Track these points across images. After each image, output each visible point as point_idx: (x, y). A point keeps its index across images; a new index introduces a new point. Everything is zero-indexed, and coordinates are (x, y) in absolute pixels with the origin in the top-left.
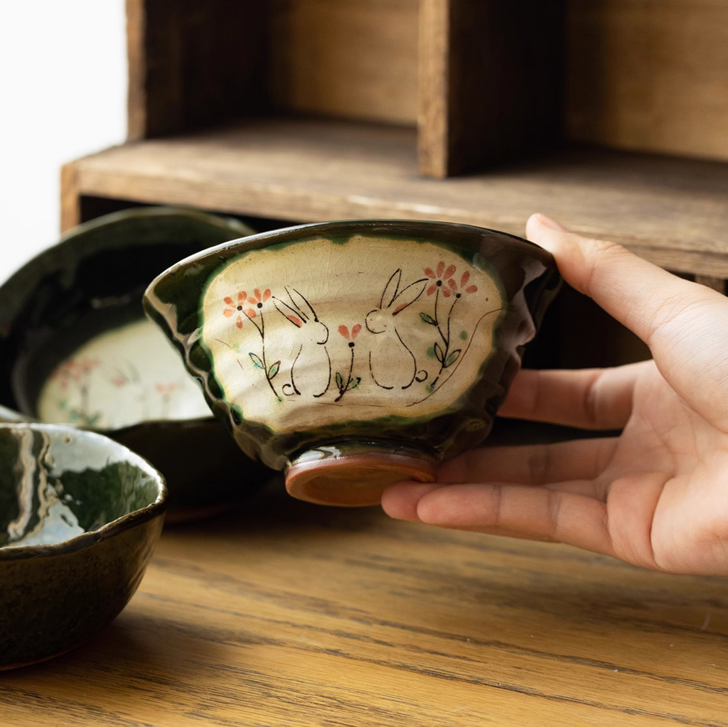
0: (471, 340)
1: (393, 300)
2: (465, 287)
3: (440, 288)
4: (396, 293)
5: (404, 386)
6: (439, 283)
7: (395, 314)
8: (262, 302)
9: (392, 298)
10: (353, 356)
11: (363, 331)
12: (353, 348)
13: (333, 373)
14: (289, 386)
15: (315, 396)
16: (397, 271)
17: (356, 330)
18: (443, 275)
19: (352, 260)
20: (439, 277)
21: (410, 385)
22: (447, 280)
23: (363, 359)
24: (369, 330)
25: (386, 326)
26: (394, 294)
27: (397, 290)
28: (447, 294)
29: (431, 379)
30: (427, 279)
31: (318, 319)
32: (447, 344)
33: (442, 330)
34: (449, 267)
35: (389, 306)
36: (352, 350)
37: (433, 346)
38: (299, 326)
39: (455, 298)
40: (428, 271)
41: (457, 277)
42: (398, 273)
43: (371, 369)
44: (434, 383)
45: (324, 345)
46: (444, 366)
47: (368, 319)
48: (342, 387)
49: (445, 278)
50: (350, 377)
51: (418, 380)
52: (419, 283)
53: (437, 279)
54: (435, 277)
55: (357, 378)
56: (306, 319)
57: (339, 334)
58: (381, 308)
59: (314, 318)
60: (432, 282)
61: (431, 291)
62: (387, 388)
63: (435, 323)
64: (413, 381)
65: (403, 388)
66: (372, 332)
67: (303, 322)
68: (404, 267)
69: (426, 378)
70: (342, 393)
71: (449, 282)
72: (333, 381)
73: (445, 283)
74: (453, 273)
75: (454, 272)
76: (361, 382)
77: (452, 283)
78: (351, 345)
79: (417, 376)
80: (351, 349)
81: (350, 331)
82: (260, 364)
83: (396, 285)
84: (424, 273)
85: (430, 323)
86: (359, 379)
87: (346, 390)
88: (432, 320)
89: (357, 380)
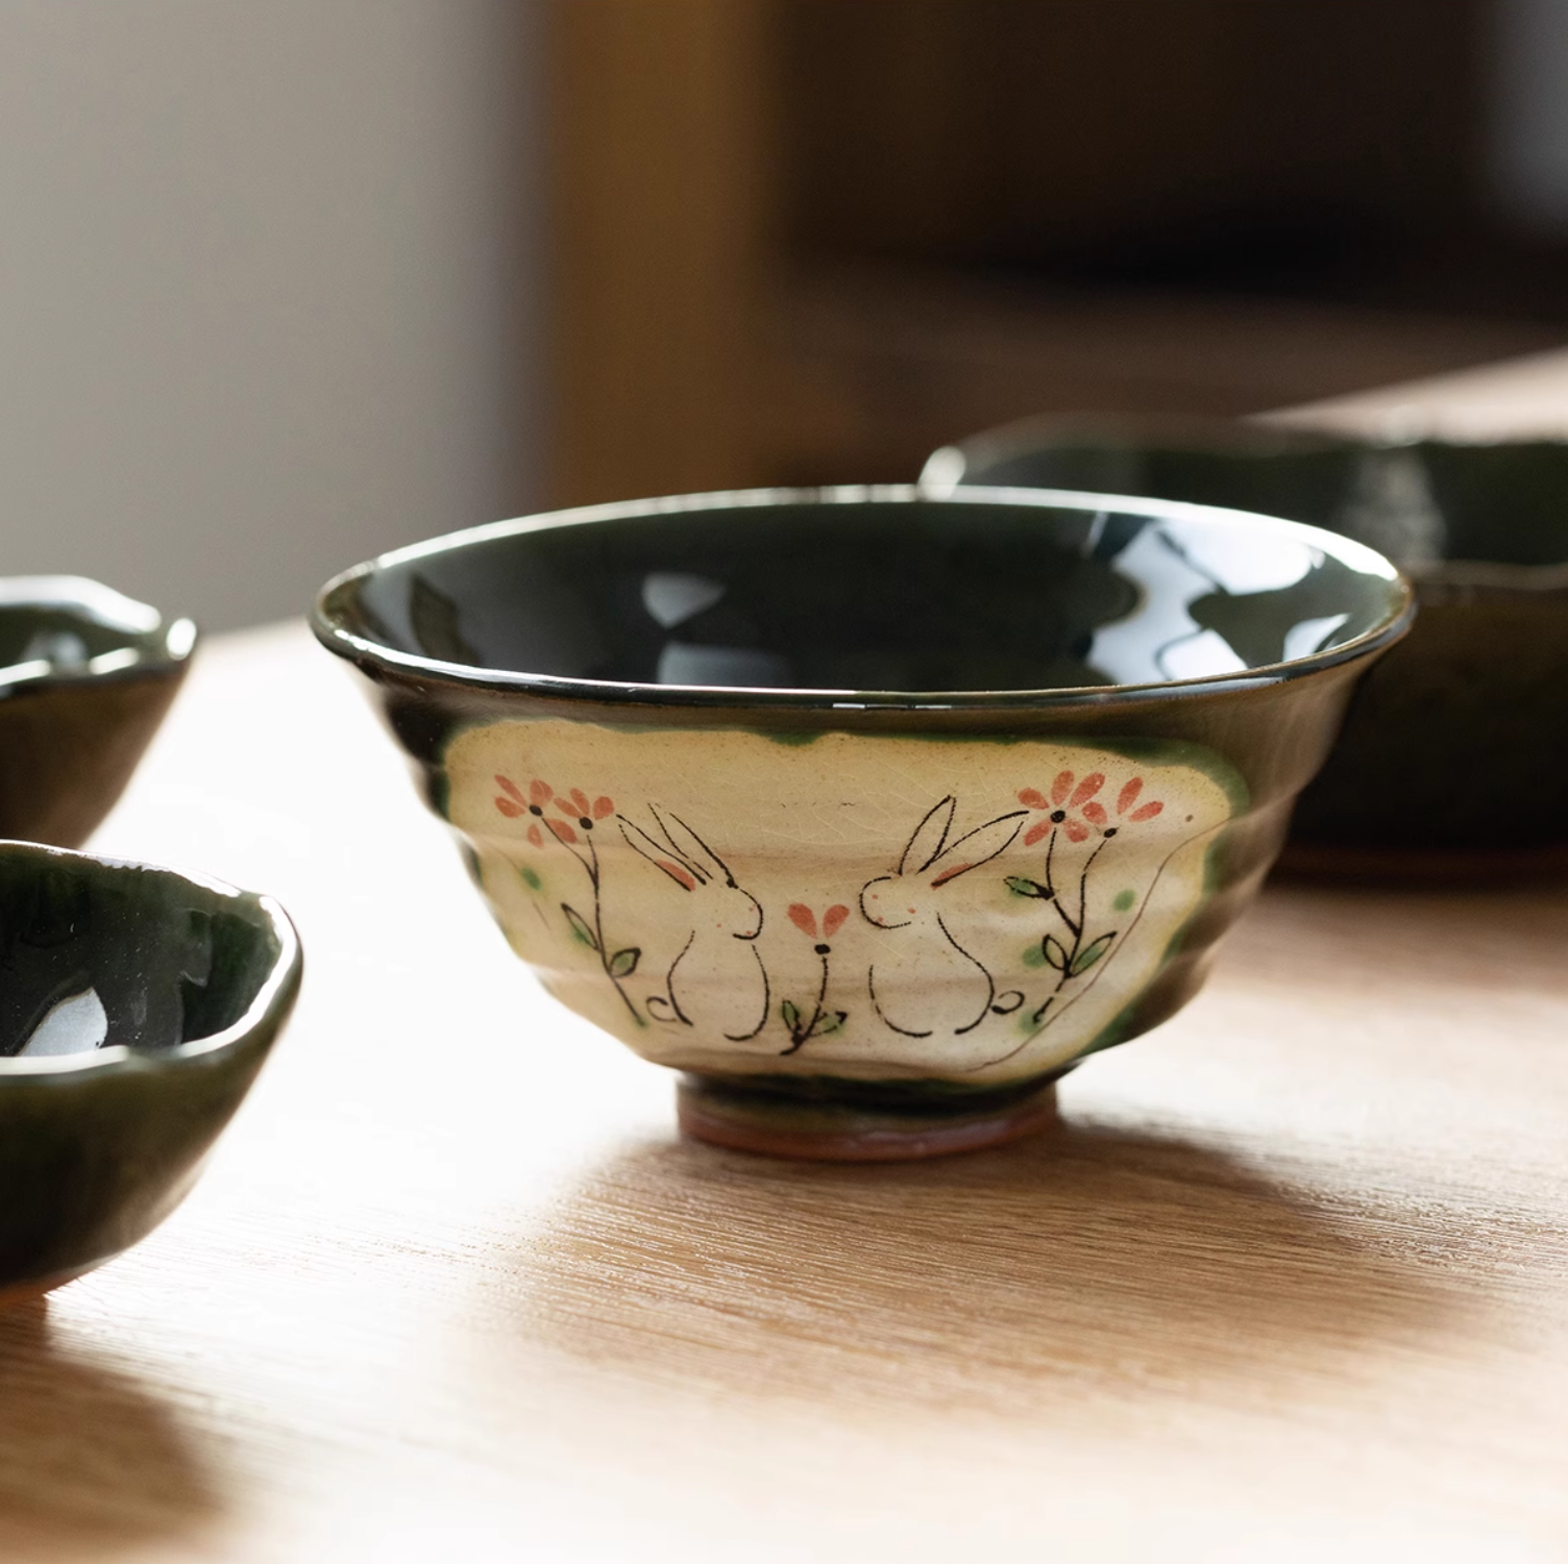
0: (1145, 904)
1: (933, 860)
2: (1130, 811)
3: (1060, 826)
4: (940, 847)
5: (961, 1026)
6: (1059, 817)
7: (937, 884)
8: (591, 817)
9: (930, 856)
10: (826, 973)
11: (854, 921)
12: (826, 956)
13: (776, 1002)
14: (663, 1002)
15: (731, 1038)
16: (945, 801)
17: (836, 916)
18: (1069, 798)
19: (823, 778)
20: (1057, 803)
21: (977, 1023)
22: (1080, 807)
23: (852, 980)
24: (869, 920)
25: (913, 911)
26: (935, 849)
27: (943, 841)
28: (1078, 836)
29: (1033, 1003)
30: (1026, 812)
31: (736, 882)
32: (1077, 932)
33: (1064, 905)
34: (1087, 779)
35: (923, 869)
36: (825, 961)
37: (1041, 941)
38: (686, 887)
39: (1100, 839)
40: (1029, 797)
41: (1107, 796)
42: (947, 807)
43: (873, 997)
44: (1043, 1010)
45: (753, 942)
46: (1068, 975)
47: (867, 894)
48: (799, 1027)
49: (1074, 803)
50: (818, 1010)
51: (999, 1010)
52: (1002, 821)
53: (1053, 809)
54: (1047, 806)
55: (838, 1013)
56: (704, 877)
57: (789, 924)
58: (900, 873)
59: (726, 878)
60: (1037, 816)
61: (1033, 836)
62: (915, 1035)
63: (1046, 893)
64: (984, 1014)
65: (959, 1032)
66: (876, 924)
67: (697, 881)
68: (964, 793)
69: (1020, 1004)
70: (798, 1040)
71: (1085, 809)
72: (774, 1015)
73: (1075, 814)
74: (1096, 790)
75: (1099, 787)
76: (848, 1021)
77: (1094, 811)
78: (822, 949)
79: (996, 1002)
80: (820, 957)
81: (819, 918)
82: (590, 938)
83: (942, 831)
84: (1017, 800)
85: (1033, 896)
86: (843, 1016)
87: (808, 1034)
88: (1039, 887)
89: (838, 1018)
